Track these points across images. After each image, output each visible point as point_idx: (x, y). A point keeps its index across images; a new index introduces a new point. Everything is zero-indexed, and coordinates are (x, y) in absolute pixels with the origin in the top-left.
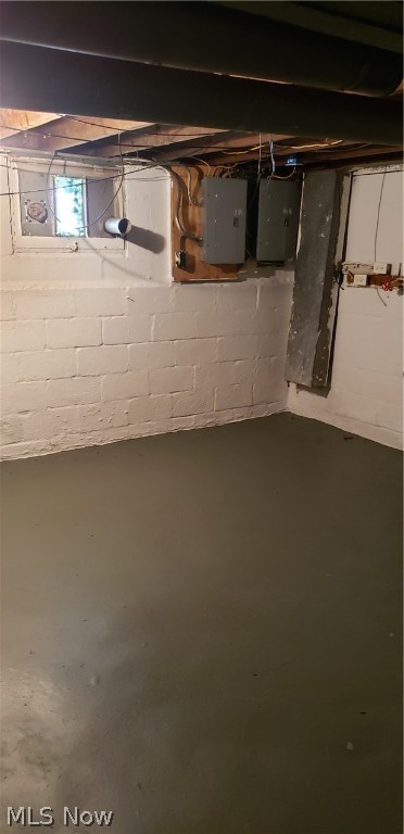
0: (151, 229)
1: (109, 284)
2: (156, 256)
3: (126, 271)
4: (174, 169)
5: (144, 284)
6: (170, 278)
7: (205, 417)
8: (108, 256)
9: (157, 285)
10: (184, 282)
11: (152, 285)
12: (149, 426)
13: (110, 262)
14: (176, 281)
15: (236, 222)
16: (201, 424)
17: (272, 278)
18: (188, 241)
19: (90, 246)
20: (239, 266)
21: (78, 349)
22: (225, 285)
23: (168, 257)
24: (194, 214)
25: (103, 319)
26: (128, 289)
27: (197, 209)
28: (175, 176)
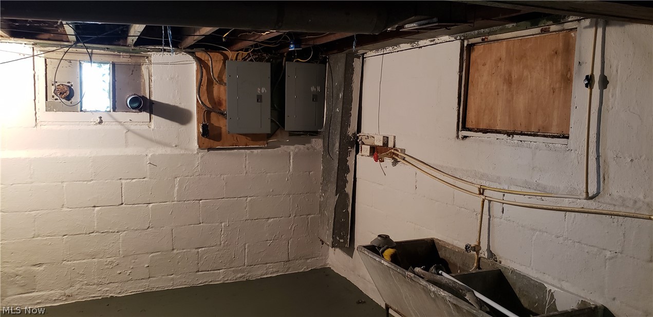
0: (177, 104)
1: (130, 151)
2: (183, 128)
3: (151, 140)
4: (198, 54)
5: (168, 151)
6: (195, 145)
7: (235, 272)
8: (132, 127)
9: (182, 152)
10: (209, 149)
11: (176, 151)
12: (172, 279)
13: (135, 133)
14: (201, 147)
15: (259, 99)
16: (231, 278)
17: (307, 145)
18: (213, 114)
19: (114, 119)
20: (269, 136)
21: (97, 208)
22: (255, 151)
23: (194, 128)
24: (219, 91)
25: (123, 181)
26: (150, 155)
27: (222, 88)
28: (200, 61)
